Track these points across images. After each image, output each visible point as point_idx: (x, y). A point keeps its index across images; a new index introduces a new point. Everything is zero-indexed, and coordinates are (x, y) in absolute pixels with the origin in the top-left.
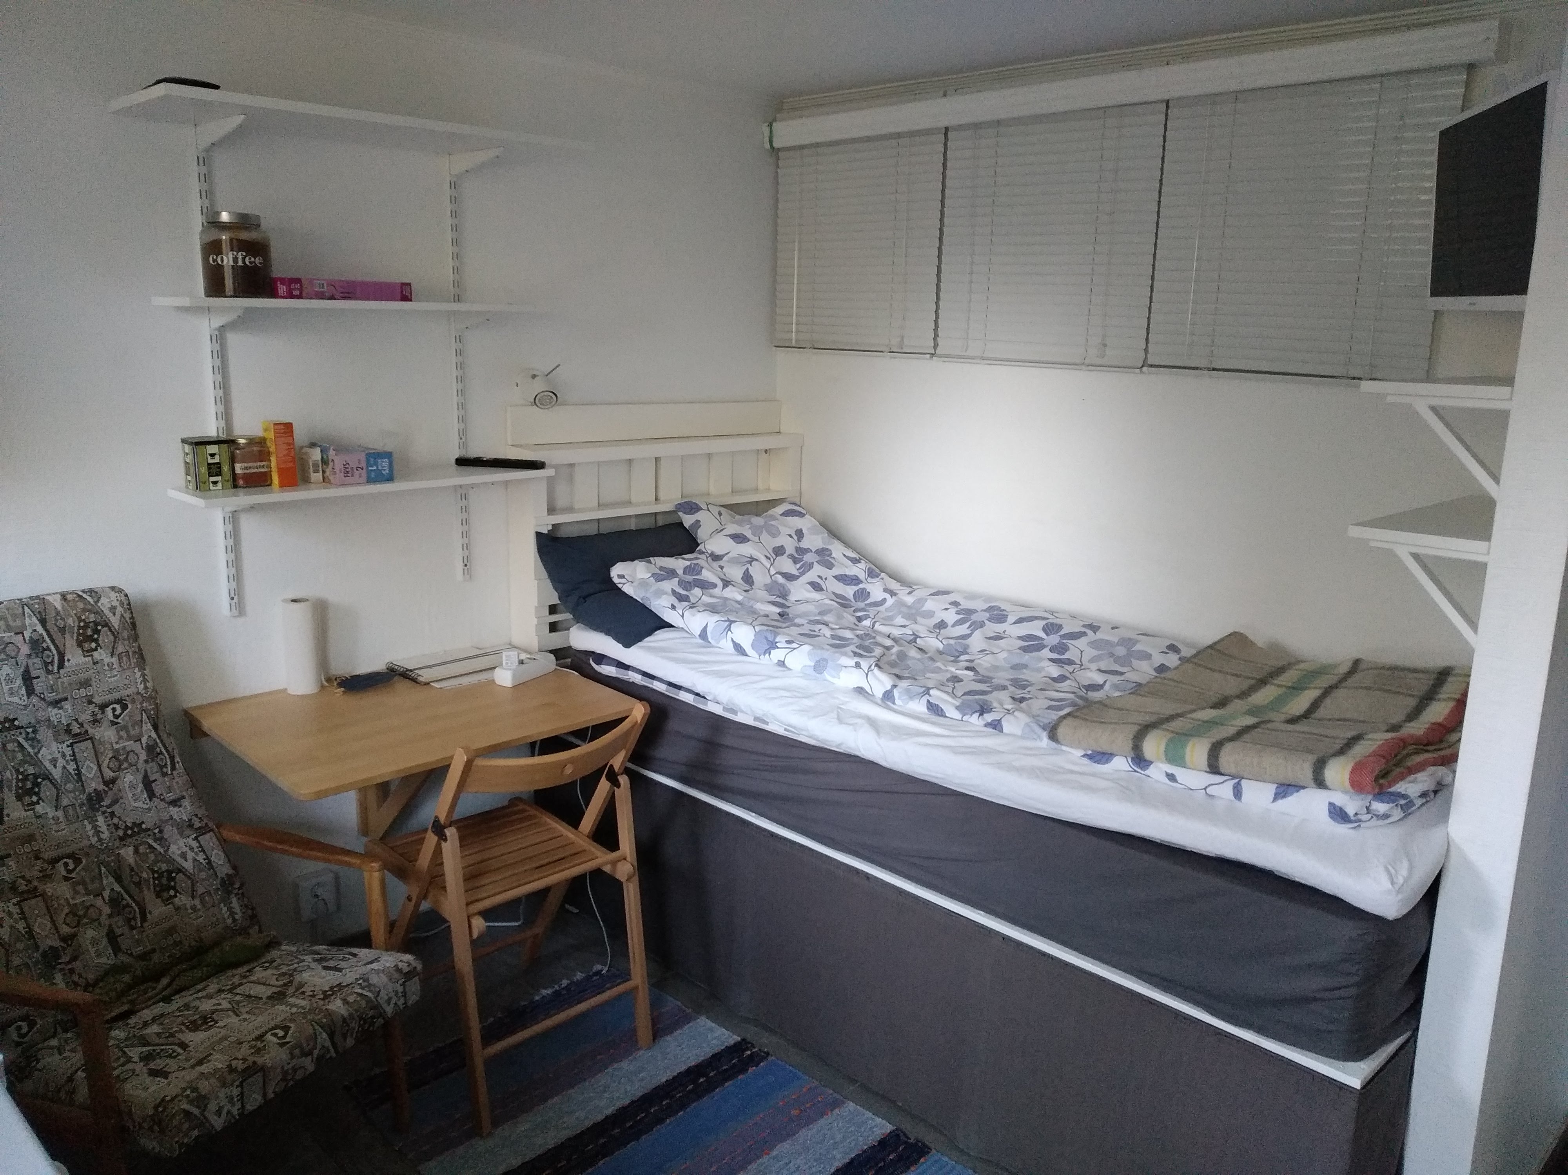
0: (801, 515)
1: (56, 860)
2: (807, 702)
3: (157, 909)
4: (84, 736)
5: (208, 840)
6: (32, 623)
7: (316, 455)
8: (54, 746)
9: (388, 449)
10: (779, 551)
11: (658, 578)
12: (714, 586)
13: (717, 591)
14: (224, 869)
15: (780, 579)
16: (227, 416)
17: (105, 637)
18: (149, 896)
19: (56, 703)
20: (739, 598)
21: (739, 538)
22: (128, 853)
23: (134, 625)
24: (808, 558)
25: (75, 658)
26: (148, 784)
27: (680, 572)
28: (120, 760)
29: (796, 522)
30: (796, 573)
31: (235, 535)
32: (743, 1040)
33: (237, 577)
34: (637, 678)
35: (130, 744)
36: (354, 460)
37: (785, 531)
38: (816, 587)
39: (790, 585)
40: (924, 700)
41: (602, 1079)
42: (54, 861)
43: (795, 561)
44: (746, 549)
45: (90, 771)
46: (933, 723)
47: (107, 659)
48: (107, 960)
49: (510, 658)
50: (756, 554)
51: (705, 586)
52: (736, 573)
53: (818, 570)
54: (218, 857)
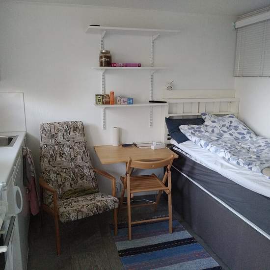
0: (233, 117)
1: (64, 169)
2: (210, 159)
3: (80, 181)
4: (72, 148)
5: (91, 170)
6: (66, 126)
7: (119, 98)
8: (67, 148)
9: (132, 97)
10: (224, 126)
11: (189, 129)
12: (203, 132)
13: (203, 133)
14: (93, 176)
15: (222, 132)
16: (104, 90)
17: (78, 130)
18: (79, 179)
19: (68, 141)
20: (208, 135)
21: (214, 122)
22: (76, 170)
23: (83, 129)
24: (231, 128)
25: (72, 133)
26: (82, 158)
27: (196, 128)
28: (78, 153)
29: (231, 119)
30: (227, 131)
31: (105, 114)
32: (193, 238)
33: (105, 122)
34: (180, 151)
35: (80, 150)
36: (125, 100)
37: (227, 121)
38: (231, 135)
39: (224, 134)
40: (236, 161)
41: (158, 237)
42: (63, 169)
43: (228, 128)
44: (215, 124)
45: (72, 154)
46: (237, 167)
47: (78, 134)
48: (69, 188)
49: (154, 143)
50: (217, 126)
51: (200, 132)
52: (210, 130)
53: (233, 130)
54: (93, 174)
